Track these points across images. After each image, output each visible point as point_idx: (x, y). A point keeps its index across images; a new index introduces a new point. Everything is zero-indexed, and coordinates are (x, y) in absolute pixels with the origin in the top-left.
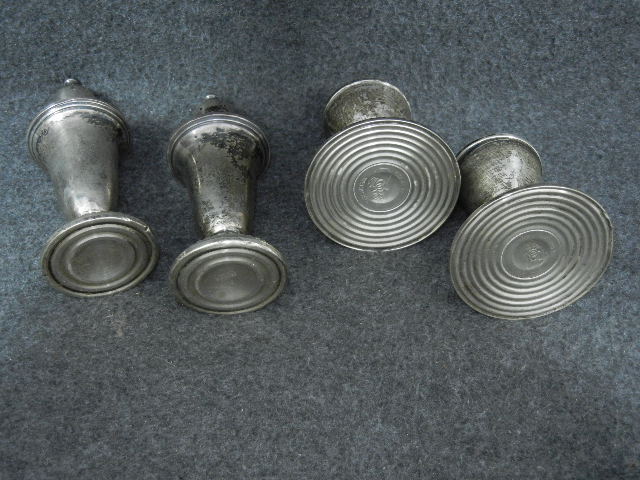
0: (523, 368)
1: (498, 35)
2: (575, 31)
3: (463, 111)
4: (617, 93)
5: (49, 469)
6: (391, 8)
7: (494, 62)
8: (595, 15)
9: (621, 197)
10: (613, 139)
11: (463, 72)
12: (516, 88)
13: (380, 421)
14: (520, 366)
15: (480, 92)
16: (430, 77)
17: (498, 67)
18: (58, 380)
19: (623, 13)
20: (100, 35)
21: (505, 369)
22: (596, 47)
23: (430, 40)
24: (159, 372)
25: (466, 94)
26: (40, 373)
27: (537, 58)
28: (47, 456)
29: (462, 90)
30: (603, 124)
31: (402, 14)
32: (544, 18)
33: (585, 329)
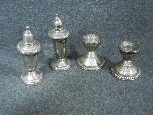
0: (137, 87)
1: (121, 28)
2: (136, 26)
3: (115, 44)
4: (145, 39)
5: (44, 112)
6: (100, 24)
7: (121, 34)
8: (140, 23)
9: (150, 57)
10: (146, 47)
11: (115, 36)
12: (126, 39)
13: (110, 98)
14: (136, 87)
15: (118, 40)
16: (109, 38)
17: (122, 35)
18: (43, 97)
19: (145, 22)
20: (43, 34)
21: (133, 88)
22: (140, 29)
23: (108, 30)
24: (63, 93)
25: (115, 41)
26: (39, 96)
27: (129, 32)
28: (43, 110)
29: (115, 40)
30: (143, 45)
31: (102, 25)
32: (130, 24)
33: (148, 80)
